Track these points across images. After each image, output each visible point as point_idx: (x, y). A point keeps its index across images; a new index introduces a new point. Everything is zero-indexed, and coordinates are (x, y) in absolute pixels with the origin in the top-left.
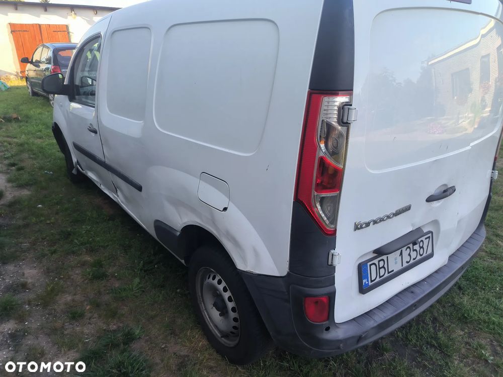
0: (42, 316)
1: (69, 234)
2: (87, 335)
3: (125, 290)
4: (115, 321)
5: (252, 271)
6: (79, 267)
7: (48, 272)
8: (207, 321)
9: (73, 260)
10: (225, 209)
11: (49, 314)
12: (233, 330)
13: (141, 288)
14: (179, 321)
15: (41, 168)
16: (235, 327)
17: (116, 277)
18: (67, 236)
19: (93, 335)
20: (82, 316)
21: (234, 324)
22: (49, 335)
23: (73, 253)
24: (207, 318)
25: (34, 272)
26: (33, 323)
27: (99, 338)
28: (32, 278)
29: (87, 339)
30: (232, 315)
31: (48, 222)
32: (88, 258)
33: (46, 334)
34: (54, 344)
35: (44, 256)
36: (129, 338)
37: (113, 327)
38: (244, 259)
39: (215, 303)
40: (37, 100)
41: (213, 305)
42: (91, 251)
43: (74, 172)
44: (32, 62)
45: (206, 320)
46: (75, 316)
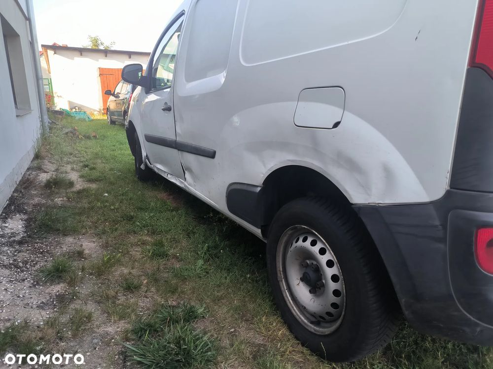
0: (94, 284)
1: (132, 217)
2: (142, 308)
3: (186, 270)
4: (175, 298)
5: (377, 202)
6: (139, 245)
7: (106, 246)
8: (289, 304)
9: (132, 239)
10: (336, 125)
11: (102, 284)
12: (332, 310)
13: (205, 269)
14: (251, 306)
15: (111, 169)
16: (334, 305)
17: (177, 258)
18: (130, 219)
19: (148, 309)
20: (137, 287)
21: (334, 299)
22: (99, 302)
23: (135, 233)
24: (289, 300)
25: (92, 245)
26: (84, 289)
27: (155, 312)
28: (89, 250)
29: (141, 312)
30: (332, 286)
31: (112, 207)
32: (149, 239)
33: (96, 302)
34: (104, 312)
35: (104, 232)
36: (191, 316)
37: (172, 302)
38: (366, 187)
39: (304, 274)
40: (114, 127)
41: (301, 279)
42: (153, 233)
43: (142, 167)
44: (113, 95)
45: (288, 302)
46: (130, 287)
